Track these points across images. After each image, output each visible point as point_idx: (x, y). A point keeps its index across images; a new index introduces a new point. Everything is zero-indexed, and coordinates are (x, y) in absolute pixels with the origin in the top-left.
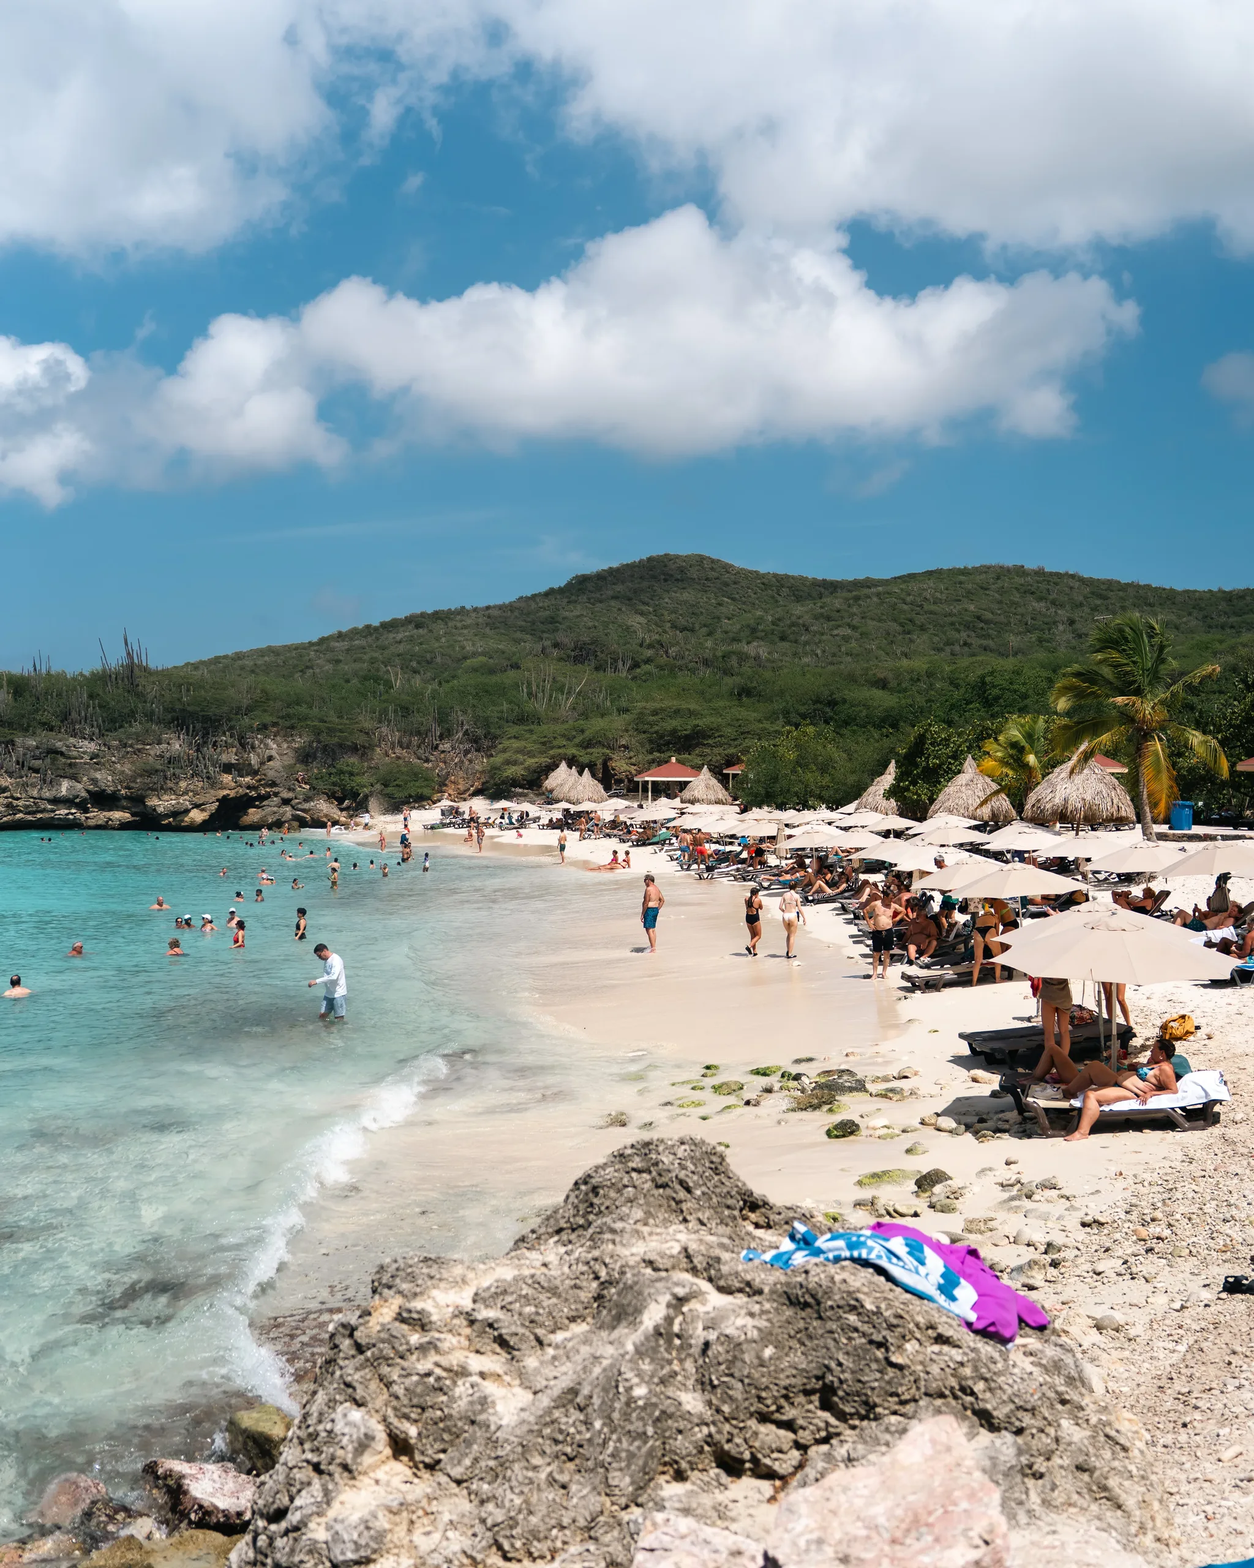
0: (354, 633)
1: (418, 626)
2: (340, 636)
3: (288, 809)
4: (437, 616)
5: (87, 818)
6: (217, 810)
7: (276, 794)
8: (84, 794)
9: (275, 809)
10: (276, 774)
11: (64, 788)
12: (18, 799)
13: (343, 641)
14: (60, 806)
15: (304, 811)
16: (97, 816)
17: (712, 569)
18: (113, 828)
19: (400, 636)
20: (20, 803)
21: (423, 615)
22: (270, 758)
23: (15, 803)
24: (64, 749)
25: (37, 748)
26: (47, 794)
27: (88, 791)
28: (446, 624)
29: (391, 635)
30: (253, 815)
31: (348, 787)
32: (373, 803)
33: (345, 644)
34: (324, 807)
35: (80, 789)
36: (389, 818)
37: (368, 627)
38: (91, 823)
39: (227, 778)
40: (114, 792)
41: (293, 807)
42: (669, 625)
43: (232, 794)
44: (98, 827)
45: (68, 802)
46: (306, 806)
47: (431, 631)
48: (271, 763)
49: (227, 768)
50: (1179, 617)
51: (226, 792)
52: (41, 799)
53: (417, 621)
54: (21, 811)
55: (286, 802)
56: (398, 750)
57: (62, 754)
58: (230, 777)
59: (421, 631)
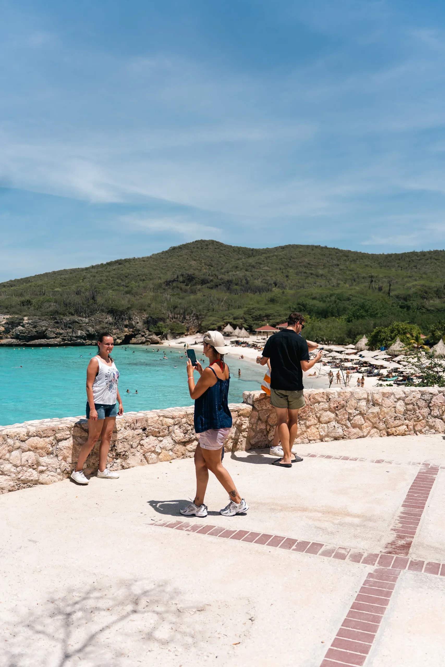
0: (98, 266)
1: (120, 264)
2: (93, 267)
3: (143, 338)
4: (126, 261)
5: (86, 342)
6: (124, 339)
7: (140, 334)
8: (85, 335)
9: (140, 338)
10: (139, 328)
11: (79, 333)
12: (65, 337)
13: (94, 269)
14: (78, 338)
15: (149, 339)
16: (88, 342)
17: (217, 245)
18: (94, 345)
19: (114, 268)
20: (66, 338)
21: (121, 260)
22: (138, 323)
23: (65, 338)
24: (78, 321)
25: (69, 321)
26: (74, 335)
27: (86, 334)
28: (130, 263)
29: (111, 267)
30: (134, 340)
31: (161, 331)
32: (169, 336)
33: (95, 270)
34: (155, 337)
35: (84, 333)
36: (173, 340)
37: (102, 264)
38: (87, 343)
39: (126, 329)
40: (94, 334)
41: (145, 338)
42: (204, 264)
43: (128, 334)
44: (89, 345)
45: (81, 337)
46: (150, 337)
47: (125, 266)
48: (138, 324)
49: (126, 326)
50: (371, 263)
51: (126, 333)
52: (73, 336)
53: (119, 262)
54: (66, 340)
55: (143, 336)
56: (174, 320)
57: (77, 322)
58: (127, 329)
59: (121, 266)
